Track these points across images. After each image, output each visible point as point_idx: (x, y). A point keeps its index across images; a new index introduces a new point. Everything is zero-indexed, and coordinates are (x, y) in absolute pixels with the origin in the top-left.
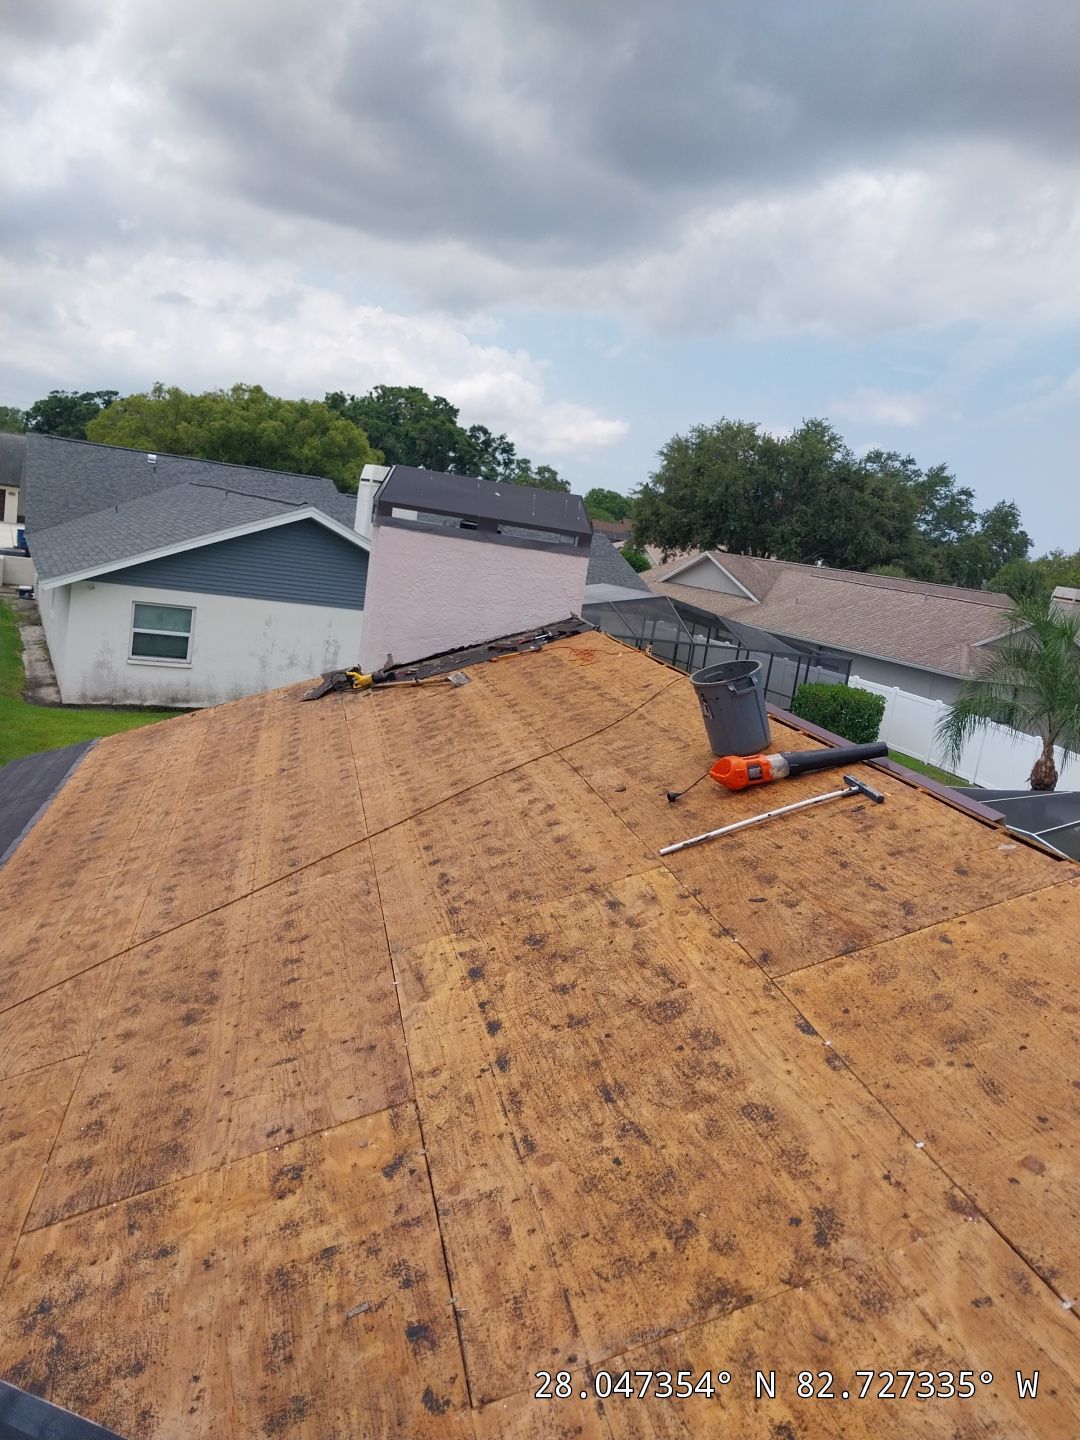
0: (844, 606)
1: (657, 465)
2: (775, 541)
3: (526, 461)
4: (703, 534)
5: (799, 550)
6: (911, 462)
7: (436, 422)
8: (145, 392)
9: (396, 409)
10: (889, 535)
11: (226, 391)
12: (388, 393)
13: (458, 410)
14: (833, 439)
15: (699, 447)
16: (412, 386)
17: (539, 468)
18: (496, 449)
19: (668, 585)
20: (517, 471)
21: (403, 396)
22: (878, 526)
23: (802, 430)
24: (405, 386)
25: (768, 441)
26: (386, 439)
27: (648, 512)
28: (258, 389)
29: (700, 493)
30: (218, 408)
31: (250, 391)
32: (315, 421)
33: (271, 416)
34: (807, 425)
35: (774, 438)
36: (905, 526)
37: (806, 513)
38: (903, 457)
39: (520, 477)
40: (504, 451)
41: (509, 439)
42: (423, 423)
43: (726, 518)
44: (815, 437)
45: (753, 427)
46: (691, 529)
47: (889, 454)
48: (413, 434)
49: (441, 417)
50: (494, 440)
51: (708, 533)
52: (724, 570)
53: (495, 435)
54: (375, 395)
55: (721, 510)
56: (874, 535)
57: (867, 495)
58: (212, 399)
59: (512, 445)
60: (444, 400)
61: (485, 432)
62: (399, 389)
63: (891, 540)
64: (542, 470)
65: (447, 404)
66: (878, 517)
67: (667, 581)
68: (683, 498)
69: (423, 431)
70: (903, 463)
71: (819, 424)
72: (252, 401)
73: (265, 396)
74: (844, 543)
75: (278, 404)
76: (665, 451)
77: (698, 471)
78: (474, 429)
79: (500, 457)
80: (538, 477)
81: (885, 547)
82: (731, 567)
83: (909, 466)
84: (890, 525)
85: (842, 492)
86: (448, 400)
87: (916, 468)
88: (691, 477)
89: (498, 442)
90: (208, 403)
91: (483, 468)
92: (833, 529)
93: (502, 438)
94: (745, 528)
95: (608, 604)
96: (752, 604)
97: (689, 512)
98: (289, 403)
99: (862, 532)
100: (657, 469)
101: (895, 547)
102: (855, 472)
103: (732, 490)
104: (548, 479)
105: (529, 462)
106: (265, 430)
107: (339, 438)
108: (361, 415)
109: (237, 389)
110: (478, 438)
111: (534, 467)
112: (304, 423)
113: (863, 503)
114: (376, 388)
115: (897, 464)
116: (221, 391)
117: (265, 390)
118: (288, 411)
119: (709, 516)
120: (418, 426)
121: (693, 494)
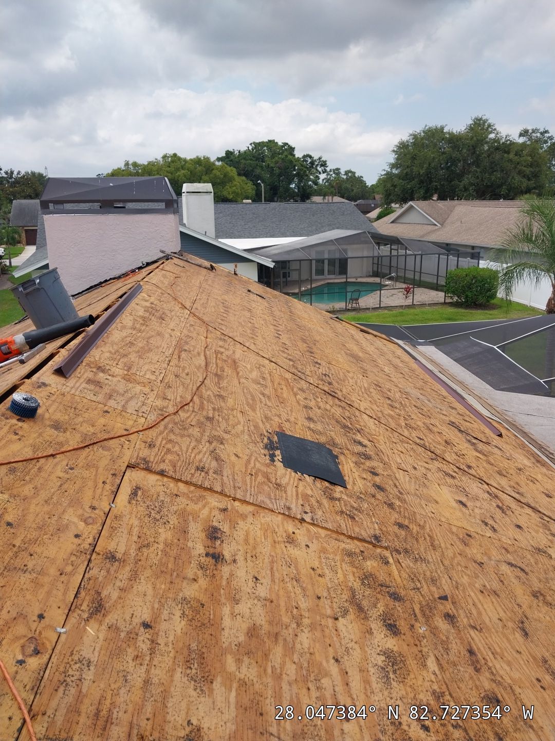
0: (487, 221)
1: (392, 158)
2: (461, 190)
3: (338, 169)
4: (419, 192)
5: (474, 194)
6: (546, 132)
7: (283, 156)
8: (119, 167)
9: (262, 153)
10: (528, 177)
11: (159, 159)
12: (258, 146)
13: (294, 148)
14: (489, 126)
15: (414, 144)
16: (270, 139)
17: (346, 172)
18: (317, 165)
19: (393, 224)
20: (334, 175)
21: (265, 146)
22: (520, 173)
23: (471, 125)
24: (266, 140)
25: (451, 134)
26: (256, 170)
27: (389, 185)
28: (175, 155)
29: (415, 169)
30: (155, 169)
31: (171, 157)
32: (205, 167)
33: (183, 168)
34: (474, 121)
35: (455, 132)
36: (537, 169)
37: (477, 172)
38: (542, 130)
39: (335, 178)
40: (322, 165)
41: (323, 159)
42: (277, 158)
43: (431, 182)
44: (480, 127)
45: (442, 128)
46: (413, 191)
47: (533, 130)
48: (272, 165)
49: (286, 153)
50: (315, 160)
51: (422, 191)
52: (421, 211)
53: (316, 157)
54: (250, 148)
55: (428, 177)
56: (518, 178)
57: (511, 156)
58: (151, 164)
59: (326, 161)
60: (287, 144)
61: (310, 157)
62: (263, 142)
63: (529, 179)
64: (347, 173)
65: (289, 146)
66: (519, 167)
67: (393, 222)
68: (407, 174)
69: (276, 162)
70: (541, 133)
71: (481, 119)
72: (172, 162)
73: (180, 159)
74: (500, 186)
75: (185, 160)
76: (395, 149)
77: (414, 158)
78: (304, 156)
79: (320, 169)
80: (345, 177)
81: (525, 183)
82: (424, 208)
83: (546, 135)
84: (528, 171)
85: (497, 156)
86: (290, 144)
87: (550, 135)
88: (410, 161)
89: (318, 161)
90: (150, 167)
91: (311, 177)
92: (493, 178)
93: (320, 158)
94: (443, 185)
95: (332, 241)
96: (437, 227)
97: (411, 181)
98: (191, 160)
99: (511, 177)
100: (393, 161)
101: (532, 183)
102: (503, 143)
103: (433, 165)
104: (351, 177)
105: (339, 169)
106: (179, 176)
107: (218, 173)
108: (242, 159)
109: (165, 157)
110: (307, 161)
111: (342, 171)
112: (199, 168)
113: (510, 161)
114: (251, 144)
115: (539, 135)
116: (156, 159)
117: (179, 154)
118: (190, 164)
119: (421, 182)
120: (274, 160)
121: (412, 170)
